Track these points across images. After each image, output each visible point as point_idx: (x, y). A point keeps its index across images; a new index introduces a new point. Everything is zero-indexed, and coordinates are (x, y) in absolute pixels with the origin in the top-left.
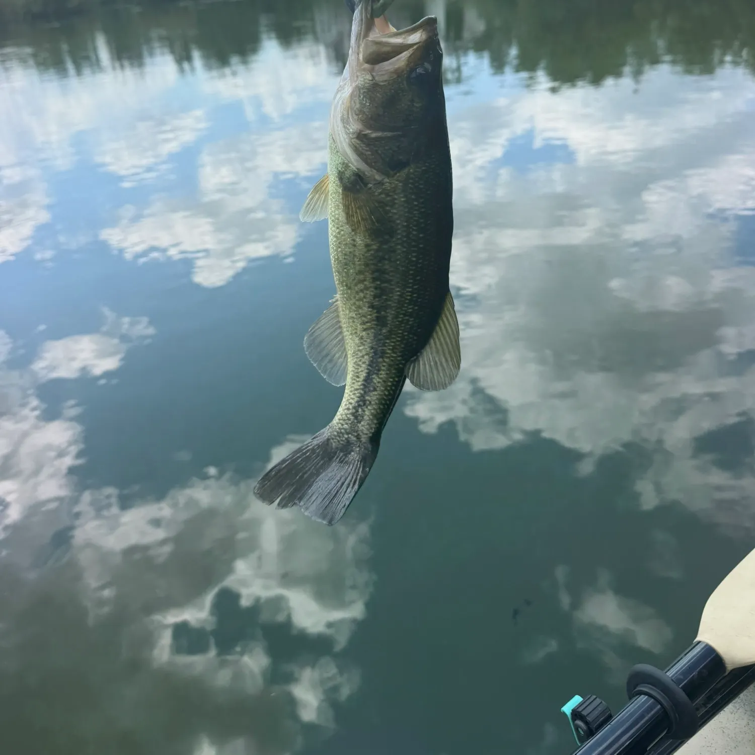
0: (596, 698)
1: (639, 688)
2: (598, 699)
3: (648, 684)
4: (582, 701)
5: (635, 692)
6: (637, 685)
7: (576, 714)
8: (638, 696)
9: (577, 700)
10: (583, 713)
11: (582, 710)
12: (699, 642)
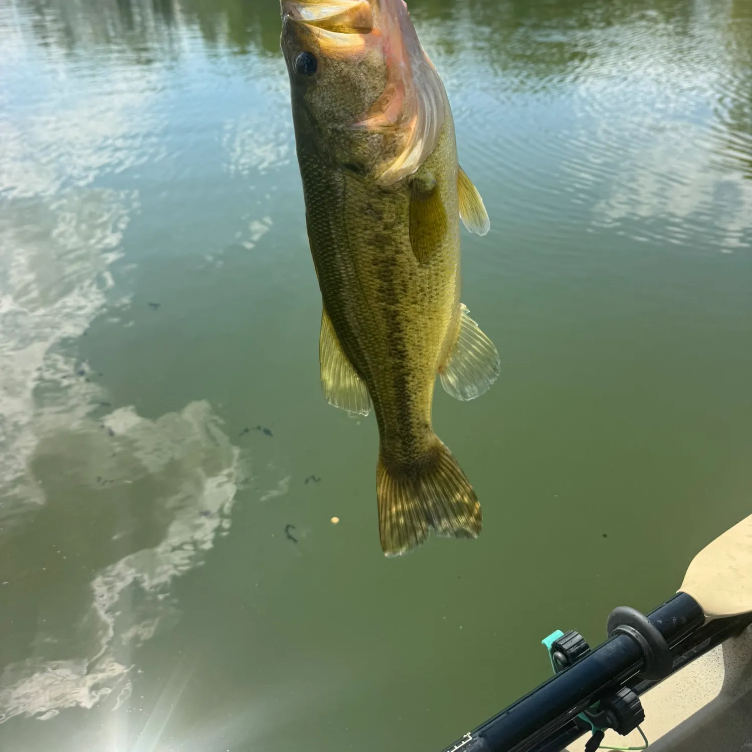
0: (578, 634)
1: (618, 628)
2: (579, 635)
3: (629, 625)
4: (562, 636)
5: (614, 632)
6: (617, 626)
7: (556, 647)
8: (617, 635)
9: (557, 634)
10: (564, 646)
11: (563, 644)
12: (682, 593)
